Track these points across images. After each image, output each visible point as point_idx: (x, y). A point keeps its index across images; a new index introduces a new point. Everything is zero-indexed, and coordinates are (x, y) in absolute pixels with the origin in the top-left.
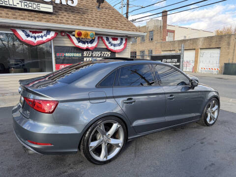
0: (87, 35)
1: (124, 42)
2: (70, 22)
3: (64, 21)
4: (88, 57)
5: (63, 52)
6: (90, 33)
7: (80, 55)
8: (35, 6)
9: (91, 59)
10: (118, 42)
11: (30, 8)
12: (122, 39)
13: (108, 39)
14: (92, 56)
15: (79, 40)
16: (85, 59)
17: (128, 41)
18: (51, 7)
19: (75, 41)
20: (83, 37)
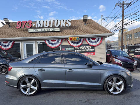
0: (75, 39)
1: (100, 40)
2: (67, 34)
3: (64, 34)
4: (77, 49)
5: (65, 48)
6: (76, 38)
7: (73, 49)
8: (52, 30)
9: (79, 51)
10: (96, 40)
11: (51, 31)
12: (99, 39)
13: (89, 39)
14: (80, 49)
15: (72, 42)
16: (76, 51)
17: (103, 39)
18: (59, 28)
19: (70, 43)
20: (73, 40)
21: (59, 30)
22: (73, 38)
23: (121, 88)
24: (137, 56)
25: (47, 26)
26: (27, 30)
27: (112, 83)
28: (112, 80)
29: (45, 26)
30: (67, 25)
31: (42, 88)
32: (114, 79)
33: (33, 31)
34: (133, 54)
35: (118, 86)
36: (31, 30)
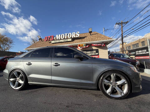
2: (77, 42)
3: (75, 42)
6: (84, 45)
8: (66, 40)
21: (71, 40)
22: (81, 45)
23: (124, 89)
24: (138, 58)
25: (63, 38)
26: (51, 42)
27: (110, 81)
28: (110, 77)
29: (61, 38)
30: (77, 36)
31: (29, 82)
32: (112, 76)
33: (54, 42)
34: (134, 56)
35: (118, 86)
36: (53, 42)
